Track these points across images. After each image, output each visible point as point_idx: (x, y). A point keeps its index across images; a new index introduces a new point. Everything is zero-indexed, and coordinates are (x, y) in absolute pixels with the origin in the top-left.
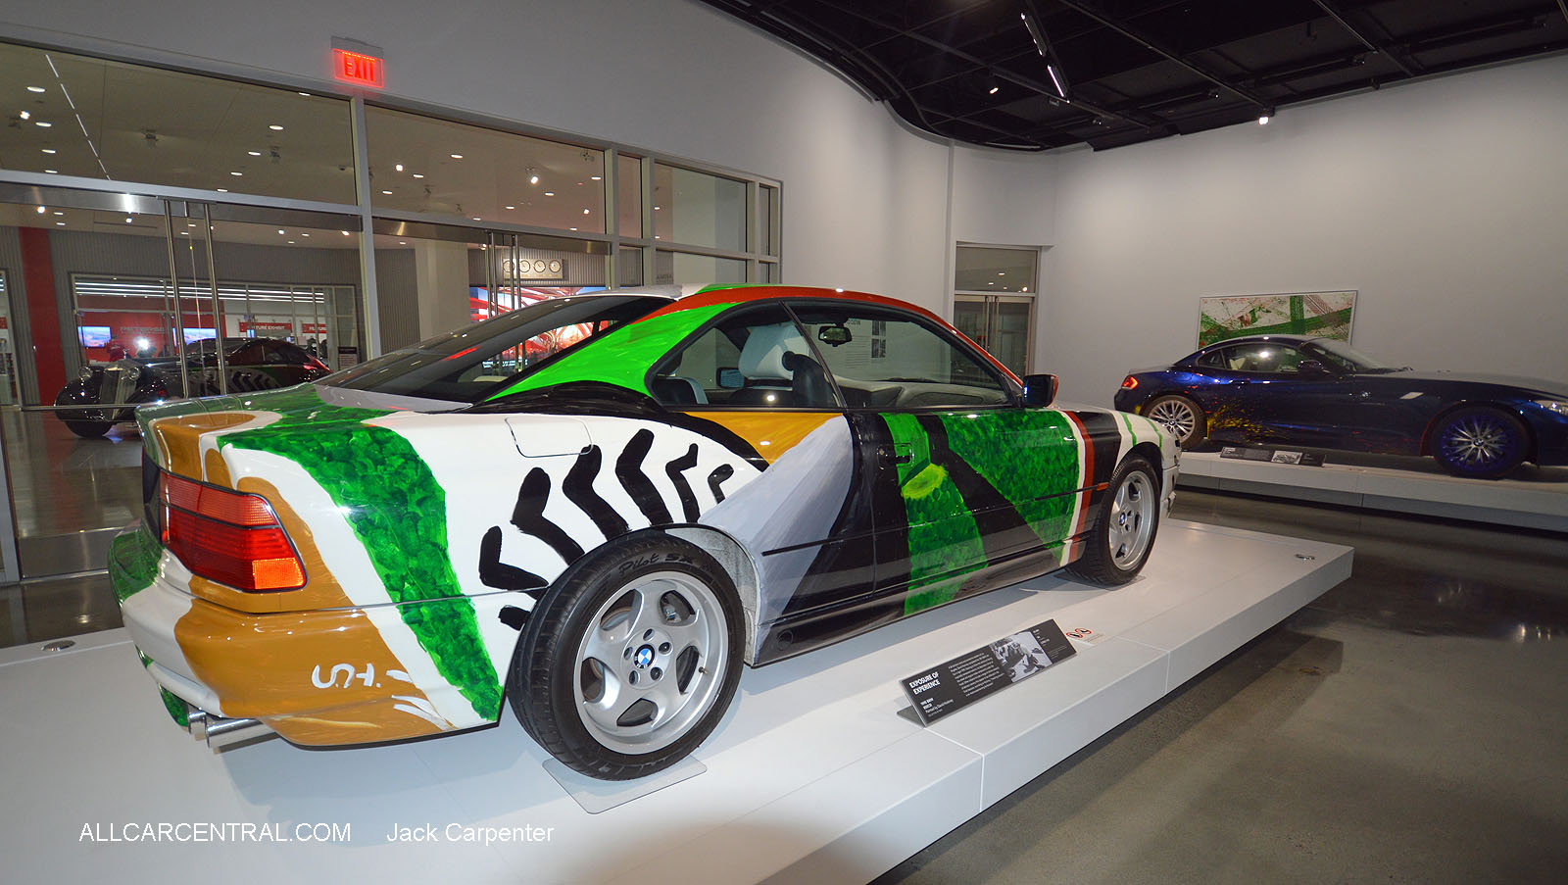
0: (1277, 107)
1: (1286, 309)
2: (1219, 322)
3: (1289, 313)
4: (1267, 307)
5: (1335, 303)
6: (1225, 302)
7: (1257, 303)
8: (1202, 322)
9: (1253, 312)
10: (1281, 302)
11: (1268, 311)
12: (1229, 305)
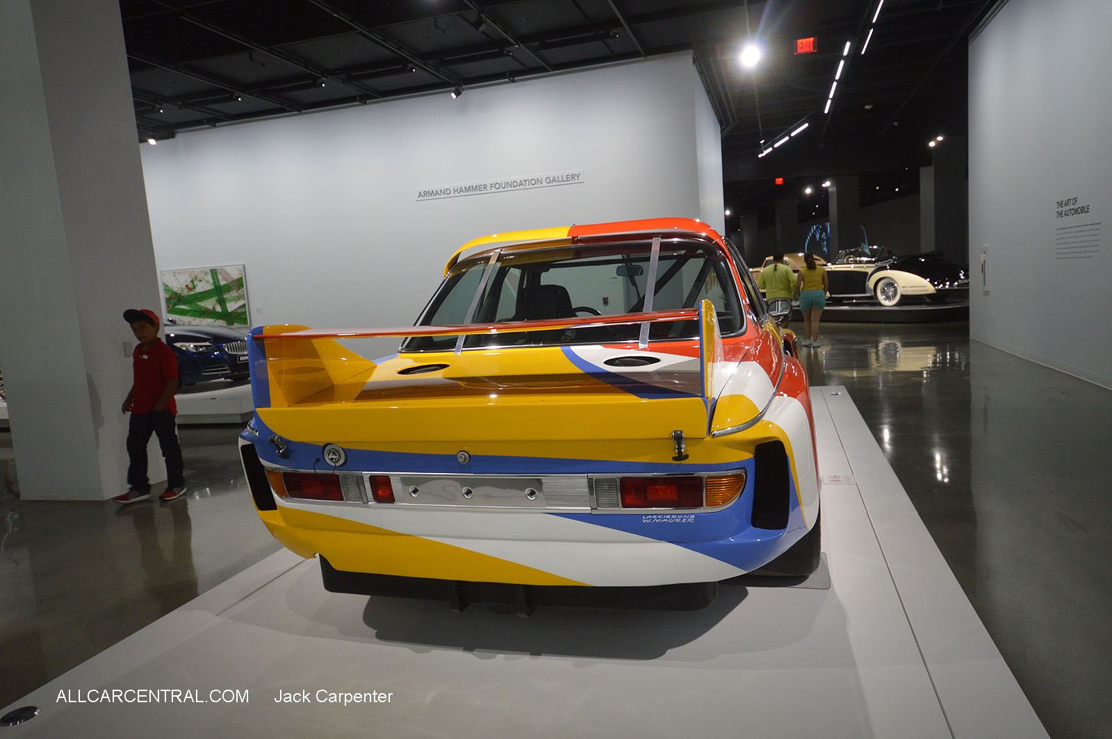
0: (176, 131)
1: (209, 278)
2: (175, 290)
3: (212, 281)
4: (199, 278)
5: (235, 275)
6: (176, 274)
7: (193, 275)
8: (165, 290)
9: (192, 281)
10: (206, 274)
11: (201, 281)
12: (179, 277)
